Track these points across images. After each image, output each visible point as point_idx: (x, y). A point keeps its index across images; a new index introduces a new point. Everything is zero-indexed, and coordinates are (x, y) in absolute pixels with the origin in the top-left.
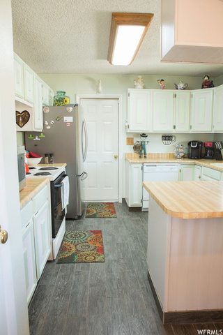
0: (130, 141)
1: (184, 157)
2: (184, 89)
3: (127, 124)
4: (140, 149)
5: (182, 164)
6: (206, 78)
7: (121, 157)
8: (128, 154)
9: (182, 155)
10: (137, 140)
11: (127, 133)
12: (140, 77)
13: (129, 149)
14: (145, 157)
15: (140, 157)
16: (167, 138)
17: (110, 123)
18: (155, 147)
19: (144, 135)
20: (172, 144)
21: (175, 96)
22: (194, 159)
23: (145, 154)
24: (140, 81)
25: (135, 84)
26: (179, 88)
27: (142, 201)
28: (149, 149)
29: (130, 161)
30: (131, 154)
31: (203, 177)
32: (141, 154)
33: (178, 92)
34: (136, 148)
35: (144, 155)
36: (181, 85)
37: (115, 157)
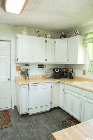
0: (18, 69)
1: (51, 77)
2: (51, 38)
3: (16, 58)
4: (25, 74)
5: (52, 83)
6: (63, 33)
7: (13, 79)
8: (17, 77)
9: (50, 76)
10: (23, 68)
11: (16, 64)
12: (25, 28)
13: (18, 74)
14: (28, 78)
15: (25, 79)
16: (41, 66)
17: (4, 57)
18: (34, 72)
19: (27, 65)
20: (44, 70)
21: (46, 41)
22: (57, 79)
23: (28, 76)
24: (25, 30)
25: (22, 32)
26: (48, 37)
27: (29, 109)
28: (31, 73)
29: (20, 84)
30: (19, 77)
31: (66, 91)
32: (25, 77)
33: (48, 39)
34: (22, 73)
35: (27, 78)
36: (49, 36)
37: (9, 79)
